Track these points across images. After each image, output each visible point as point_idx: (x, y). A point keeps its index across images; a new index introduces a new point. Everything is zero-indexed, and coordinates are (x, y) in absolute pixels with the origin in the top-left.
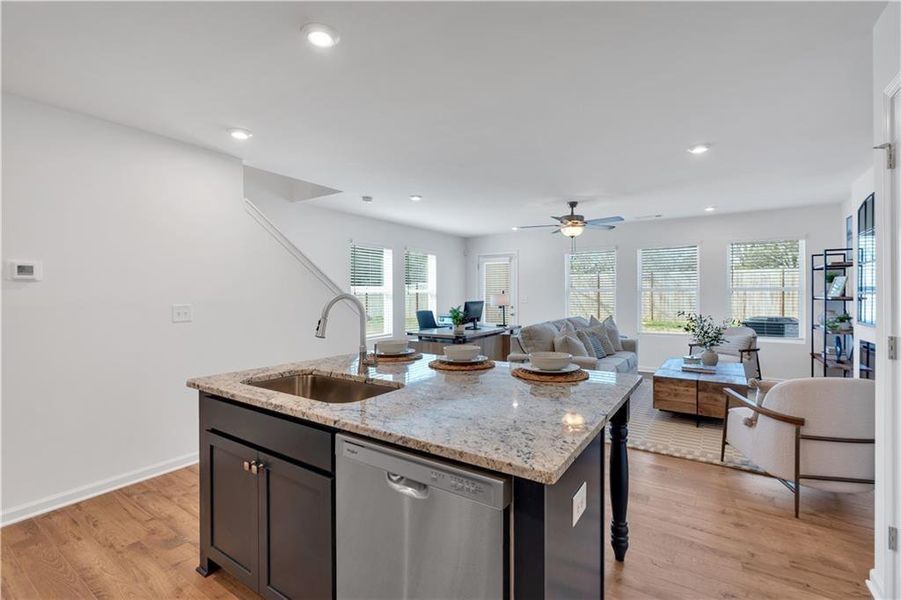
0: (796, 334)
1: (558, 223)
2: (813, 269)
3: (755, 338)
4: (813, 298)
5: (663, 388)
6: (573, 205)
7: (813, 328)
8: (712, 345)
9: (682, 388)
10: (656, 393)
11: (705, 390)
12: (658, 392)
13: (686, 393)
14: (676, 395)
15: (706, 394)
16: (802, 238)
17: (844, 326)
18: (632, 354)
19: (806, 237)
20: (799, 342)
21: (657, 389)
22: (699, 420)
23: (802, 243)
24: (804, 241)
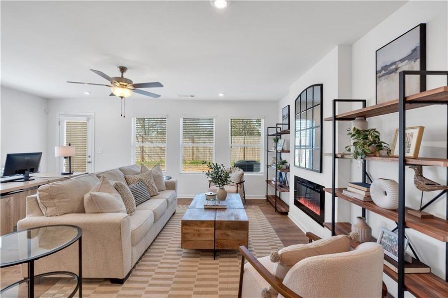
0: (258, 170)
1: (109, 83)
2: (268, 135)
3: (243, 174)
4: (268, 151)
5: (190, 230)
6: (123, 69)
7: (268, 167)
8: (224, 185)
9: (204, 229)
10: (183, 234)
11: (220, 228)
12: (185, 234)
13: (206, 232)
14: (199, 235)
15: (221, 232)
16: (263, 119)
17: (284, 167)
18: (173, 192)
19: (265, 118)
20: (261, 175)
21: (185, 231)
22: (216, 252)
23: (263, 121)
24: (263, 120)
